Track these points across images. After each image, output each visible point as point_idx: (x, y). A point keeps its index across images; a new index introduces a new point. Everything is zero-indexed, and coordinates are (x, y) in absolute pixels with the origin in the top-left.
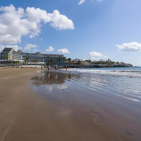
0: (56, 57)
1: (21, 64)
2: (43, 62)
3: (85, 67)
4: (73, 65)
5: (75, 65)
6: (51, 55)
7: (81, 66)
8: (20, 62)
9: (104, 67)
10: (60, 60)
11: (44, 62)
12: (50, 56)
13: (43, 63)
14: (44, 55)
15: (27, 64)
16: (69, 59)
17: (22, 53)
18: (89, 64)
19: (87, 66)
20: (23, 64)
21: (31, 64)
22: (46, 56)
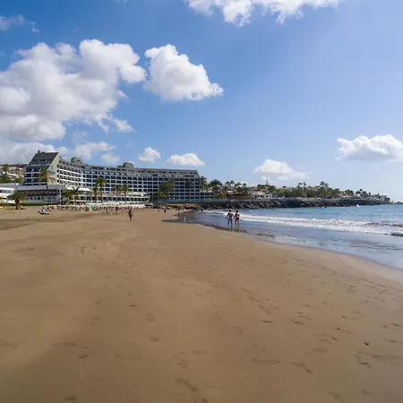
0: (176, 176)
1: (82, 198)
2: (140, 190)
3: (261, 206)
4: (225, 200)
5: (233, 201)
6: (164, 172)
7: (248, 203)
8: (81, 192)
9: (314, 206)
10: (188, 185)
11: (145, 190)
12: (160, 175)
13: (142, 194)
14: (143, 171)
15: (100, 199)
16: (215, 183)
17: (83, 167)
18: (270, 197)
19: (264, 203)
20: (88, 198)
21: (110, 199)
22: (149, 175)
